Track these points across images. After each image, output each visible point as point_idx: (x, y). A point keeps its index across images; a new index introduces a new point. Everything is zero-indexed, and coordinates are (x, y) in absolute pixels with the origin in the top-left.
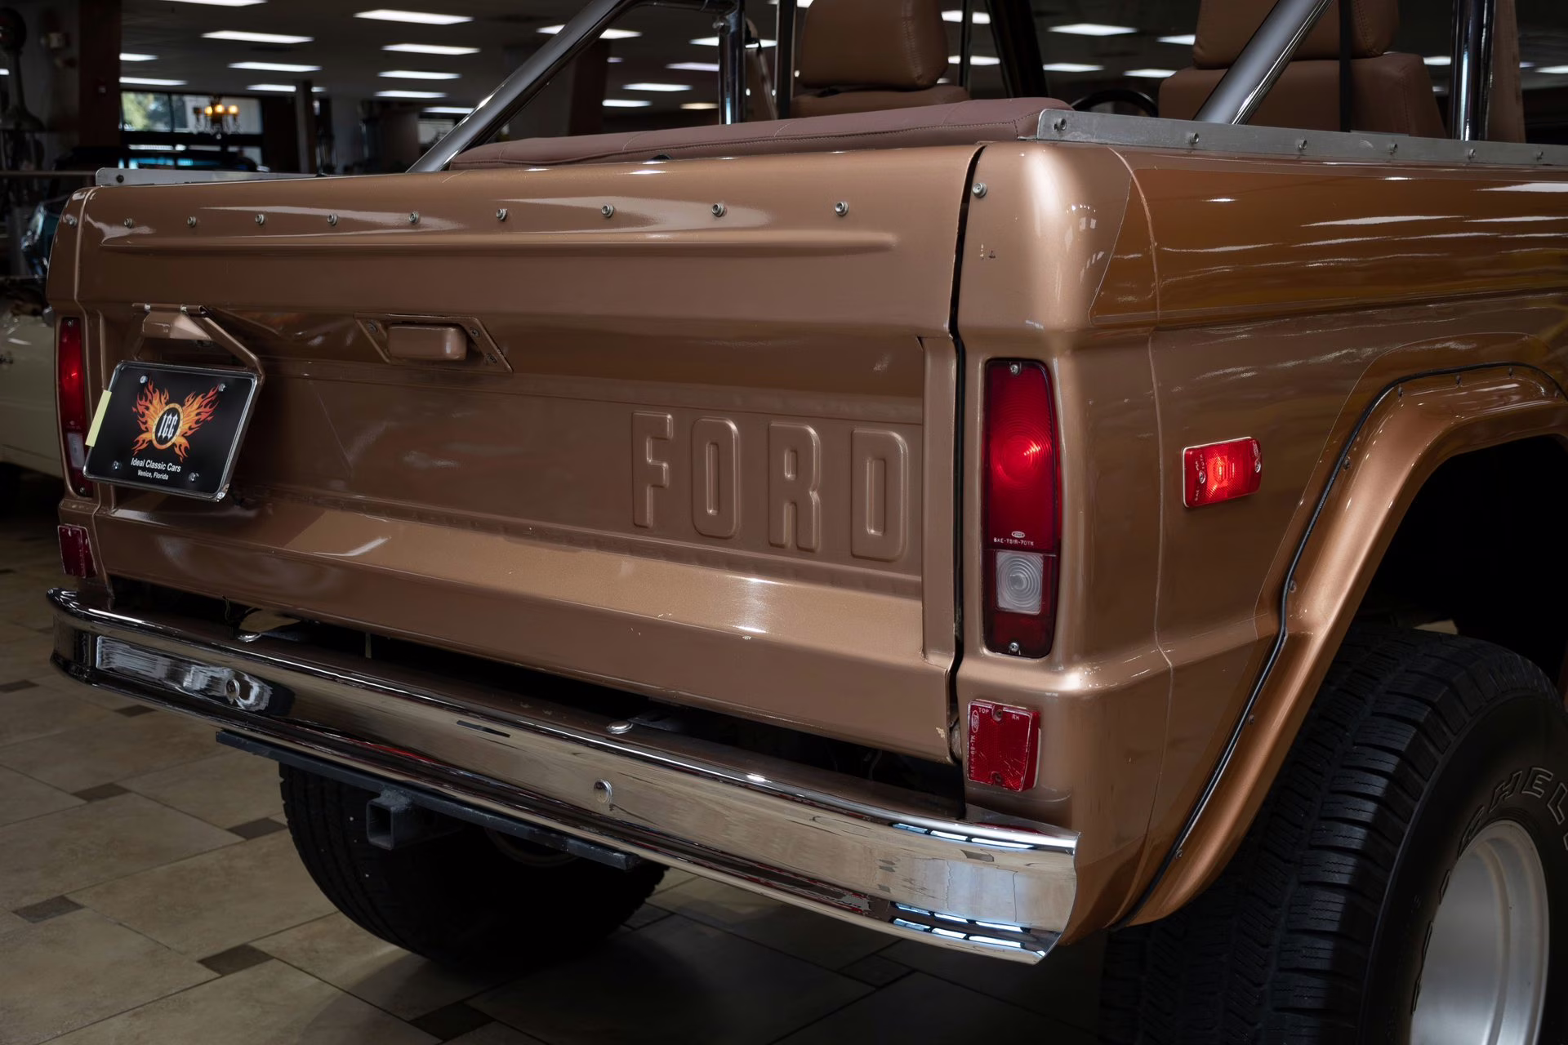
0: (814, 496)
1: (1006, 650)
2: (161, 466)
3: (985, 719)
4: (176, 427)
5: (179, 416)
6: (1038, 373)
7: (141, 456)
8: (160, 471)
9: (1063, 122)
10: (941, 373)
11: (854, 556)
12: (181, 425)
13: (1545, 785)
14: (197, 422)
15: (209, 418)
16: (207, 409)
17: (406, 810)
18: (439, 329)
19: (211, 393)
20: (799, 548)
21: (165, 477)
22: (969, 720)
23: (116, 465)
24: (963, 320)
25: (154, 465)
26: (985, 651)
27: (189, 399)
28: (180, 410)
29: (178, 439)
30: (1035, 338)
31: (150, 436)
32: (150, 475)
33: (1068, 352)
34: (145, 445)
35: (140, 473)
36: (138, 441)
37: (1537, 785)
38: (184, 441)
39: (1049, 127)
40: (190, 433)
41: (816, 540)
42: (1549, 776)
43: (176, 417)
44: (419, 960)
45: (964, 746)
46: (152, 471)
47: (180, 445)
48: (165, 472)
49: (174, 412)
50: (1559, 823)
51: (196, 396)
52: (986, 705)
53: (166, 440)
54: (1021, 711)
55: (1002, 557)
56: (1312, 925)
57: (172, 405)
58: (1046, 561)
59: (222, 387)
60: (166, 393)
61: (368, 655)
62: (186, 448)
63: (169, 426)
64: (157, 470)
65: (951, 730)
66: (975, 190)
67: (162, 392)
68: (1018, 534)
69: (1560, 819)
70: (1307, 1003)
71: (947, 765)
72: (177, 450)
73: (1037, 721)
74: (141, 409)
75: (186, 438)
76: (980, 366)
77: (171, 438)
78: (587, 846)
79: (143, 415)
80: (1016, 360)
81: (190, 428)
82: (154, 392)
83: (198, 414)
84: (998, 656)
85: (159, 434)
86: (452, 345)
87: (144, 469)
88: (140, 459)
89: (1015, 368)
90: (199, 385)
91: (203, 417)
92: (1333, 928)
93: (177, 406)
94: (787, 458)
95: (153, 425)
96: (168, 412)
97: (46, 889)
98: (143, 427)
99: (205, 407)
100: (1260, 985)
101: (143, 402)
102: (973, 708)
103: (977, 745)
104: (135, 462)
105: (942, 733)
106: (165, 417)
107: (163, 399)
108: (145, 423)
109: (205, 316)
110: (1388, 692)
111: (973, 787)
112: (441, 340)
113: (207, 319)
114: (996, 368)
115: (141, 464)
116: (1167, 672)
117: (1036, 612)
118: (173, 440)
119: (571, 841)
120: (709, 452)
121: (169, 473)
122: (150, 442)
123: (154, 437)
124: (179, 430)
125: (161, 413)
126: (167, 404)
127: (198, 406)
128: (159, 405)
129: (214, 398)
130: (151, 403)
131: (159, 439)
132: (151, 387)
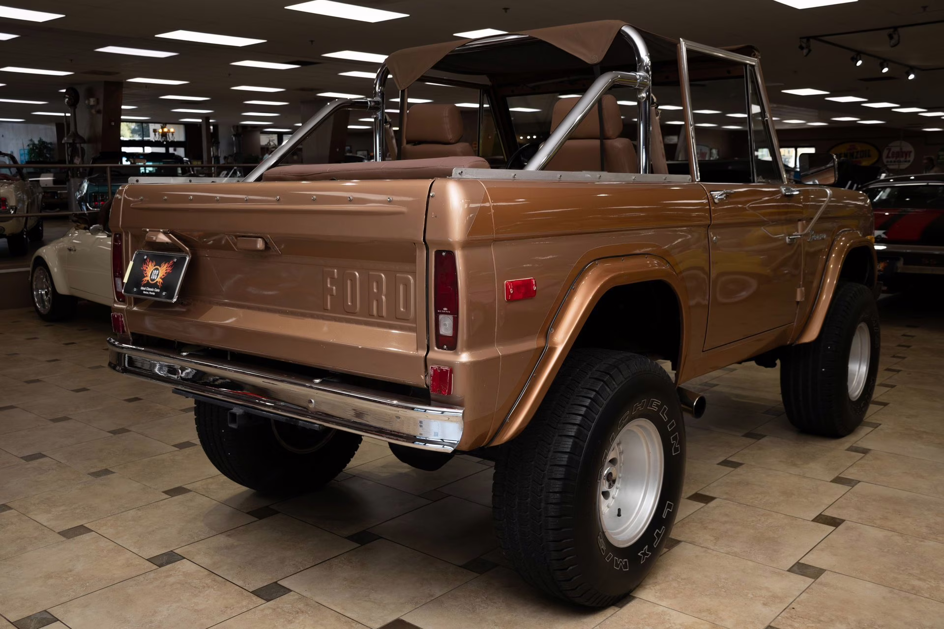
0: (384, 297)
1: (443, 349)
2: (152, 290)
3: (435, 371)
4: (158, 275)
6: (451, 256)
7: (144, 285)
8: (152, 292)
9: (462, 172)
10: (421, 255)
11: (396, 318)
12: (160, 274)
13: (657, 406)
14: (166, 273)
15: (170, 272)
16: (170, 268)
17: (242, 414)
18: (255, 239)
19: (171, 262)
20: (379, 316)
21: (154, 294)
22: (431, 372)
23: (135, 290)
24: (427, 237)
25: (149, 289)
26: (436, 348)
27: (163, 265)
29: (159, 280)
30: (450, 244)
31: (148, 278)
32: (148, 293)
33: (460, 249)
34: (146, 282)
35: (144, 292)
36: (143, 280)
37: (654, 406)
38: (161, 280)
39: (457, 174)
40: (163, 277)
41: (384, 314)
42: (659, 403)
43: (158, 271)
44: (253, 491)
45: (429, 381)
46: (149, 291)
47: (159, 282)
48: (154, 292)
49: (157, 269)
50: (665, 421)
51: (165, 263)
52: (435, 367)
53: (154, 280)
54: (445, 368)
55: (441, 317)
56: (561, 449)
57: (156, 267)
58: (454, 317)
59: (175, 260)
60: (154, 262)
61: (229, 359)
62: (161, 283)
63: (155, 275)
65: (426, 376)
66: (431, 195)
68: (445, 309)
69: (666, 419)
70: (559, 476)
71: (425, 389)
72: (158, 284)
73: (451, 371)
74: (144, 268)
75: (162, 279)
76: (433, 253)
78: (305, 423)
79: (145, 271)
80: (444, 251)
81: (163, 275)
82: (150, 262)
83: (166, 270)
84: (440, 350)
85: (151, 278)
86: (260, 244)
87: (146, 291)
88: (144, 287)
89: (444, 254)
90: (166, 259)
91: (168, 271)
92: (568, 450)
93: (158, 267)
94: (375, 285)
95: (149, 274)
96: (155, 269)
97: (101, 466)
98: (145, 275)
100: (544, 471)
101: (145, 266)
102: (431, 368)
103: (433, 380)
104: (142, 288)
105: (423, 377)
106: (154, 271)
107: (153, 264)
108: (146, 274)
109: (170, 233)
110: (596, 371)
111: (433, 395)
112: (256, 243)
113: (170, 235)
114: (438, 253)
115: (144, 289)
116: (499, 357)
117: (451, 335)
118: (157, 280)
119: (300, 422)
120: (349, 282)
121: (155, 292)
122: (148, 281)
123: (149, 279)
124: (159, 276)
125: (152, 270)
126: (154, 266)
127: (166, 267)
128: (151, 267)
129: (172, 264)
130: (148, 266)
131: (151, 280)
132: (148, 260)
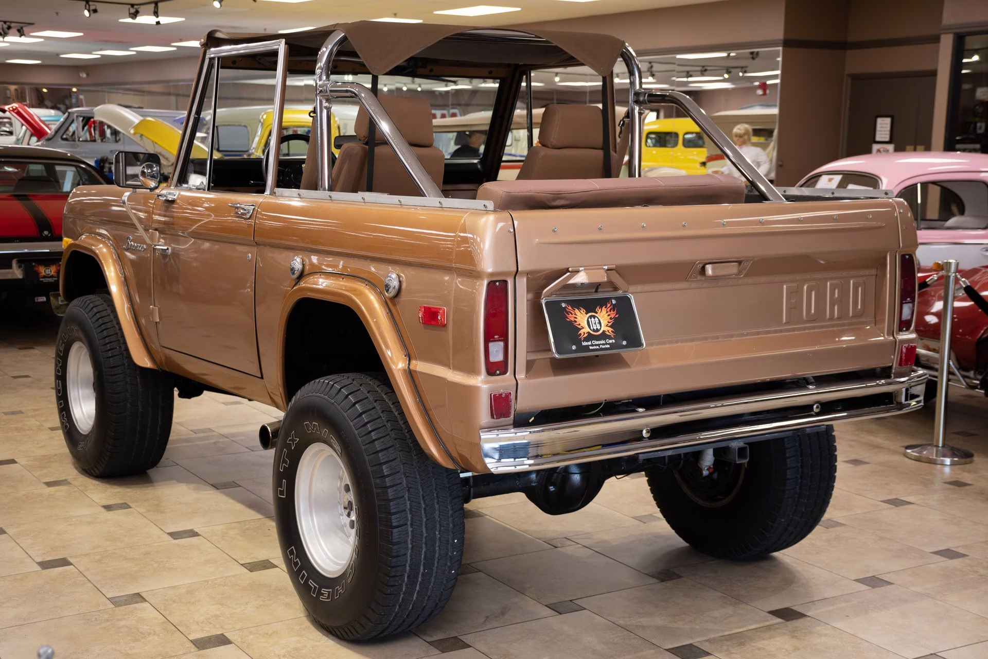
1: (903, 331)
2: (603, 342)
4: (599, 323)
5: (597, 318)
7: (586, 339)
8: (603, 344)
10: (893, 260)
11: (851, 316)
12: (601, 321)
14: (611, 319)
15: (617, 316)
16: (612, 312)
19: (609, 305)
20: (837, 318)
22: (902, 350)
23: (574, 347)
25: (597, 343)
27: (599, 310)
28: (596, 315)
29: (604, 328)
31: (587, 329)
32: (598, 347)
34: (586, 335)
35: (591, 348)
36: (581, 334)
40: (610, 324)
43: (596, 319)
46: (599, 345)
47: (608, 331)
48: (606, 344)
49: (594, 317)
51: (601, 307)
53: (597, 330)
55: (904, 306)
57: (590, 314)
59: (614, 302)
60: (582, 309)
62: (612, 331)
63: (595, 324)
64: (601, 344)
67: (579, 309)
68: (909, 299)
72: (607, 333)
74: (572, 319)
75: (610, 327)
76: (900, 257)
77: (600, 329)
79: (576, 322)
80: (907, 255)
81: (608, 322)
82: (575, 310)
85: (592, 328)
87: (592, 345)
88: (587, 341)
91: (612, 316)
93: (593, 314)
94: (837, 291)
95: (585, 324)
98: (579, 327)
99: (610, 311)
104: (585, 344)
105: (893, 357)
106: (590, 320)
107: (582, 312)
108: (580, 325)
114: (903, 257)
115: (589, 343)
117: (909, 319)
118: (602, 329)
121: (609, 344)
122: (589, 332)
123: (589, 330)
124: (602, 325)
125: (586, 319)
126: (586, 314)
127: (605, 312)
128: (582, 316)
129: (612, 307)
130: (576, 315)
131: (594, 330)
132: (570, 308)
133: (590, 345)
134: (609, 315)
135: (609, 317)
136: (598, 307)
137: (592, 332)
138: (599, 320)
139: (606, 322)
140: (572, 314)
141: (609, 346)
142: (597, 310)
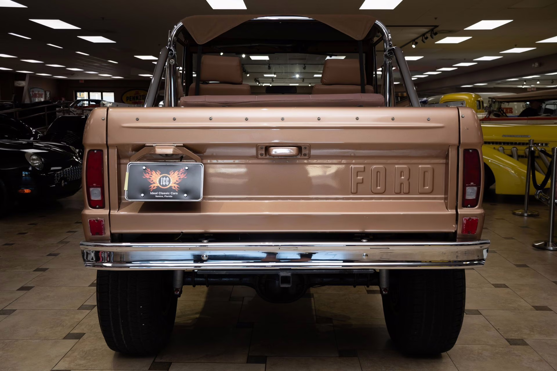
1: (467, 207)
2: (167, 193)
3: (467, 221)
4: (169, 181)
5: (169, 177)
6: (476, 152)
7: (154, 191)
8: (167, 195)
10: (454, 152)
11: (419, 193)
12: (171, 180)
14: (179, 179)
15: (185, 178)
16: (183, 175)
19: (181, 170)
20: (404, 193)
22: (464, 222)
23: (143, 195)
24: (462, 141)
25: (163, 193)
26: (463, 208)
27: (172, 173)
28: (168, 176)
29: (172, 185)
31: (157, 185)
32: (162, 196)
34: (155, 188)
38: (176, 186)
40: (177, 182)
45: (458, 228)
46: (163, 195)
48: (170, 195)
49: (166, 177)
51: (175, 171)
52: (468, 218)
53: (166, 185)
54: (475, 218)
55: (467, 188)
57: (163, 175)
58: (477, 188)
59: (186, 168)
60: (158, 171)
62: (177, 187)
63: (166, 181)
64: (165, 195)
65: (457, 225)
67: (156, 171)
68: (472, 183)
72: (173, 188)
73: (478, 219)
74: (148, 177)
75: (177, 184)
76: (462, 151)
77: (168, 185)
78: (361, 270)
79: (150, 179)
80: (471, 149)
81: (177, 181)
82: (152, 171)
85: (162, 184)
87: (158, 195)
89: (471, 151)
90: (174, 168)
91: (182, 177)
93: (166, 175)
95: (157, 181)
96: (163, 177)
98: (152, 182)
99: (181, 174)
102: (463, 219)
103: (466, 226)
104: (153, 193)
105: (454, 226)
106: (162, 178)
107: (157, 173)
108: (152, 181)
111: (459, 235)
113: (184, 148)
114: (466, 151)
115: (156, 193)
117: (474, 199)
118: (170, 185)
121: (172, 195)
122: (158, 187)
123: (159, 185)
124: (171, 182)
125: (159, 178)
126: (160, 174)
127: (177, 174)
128: (156, 175)
129: (184, 171)
130: (152, 175)
131: (163, 186)
132: (149, 170)
133: (156, 195)
134: (178, 177)
135: (179, 178)
136: (172, 171)
137: (160, 186)
138: (170, 179)
139: (175, 181)
140: (149, 174)
141: (172, 197)
142: (170, 172)
